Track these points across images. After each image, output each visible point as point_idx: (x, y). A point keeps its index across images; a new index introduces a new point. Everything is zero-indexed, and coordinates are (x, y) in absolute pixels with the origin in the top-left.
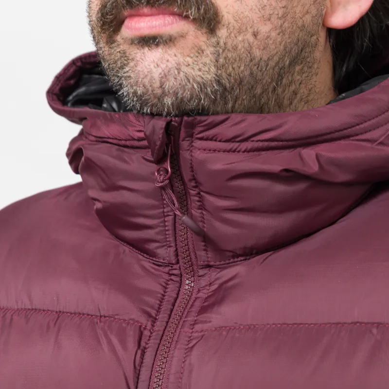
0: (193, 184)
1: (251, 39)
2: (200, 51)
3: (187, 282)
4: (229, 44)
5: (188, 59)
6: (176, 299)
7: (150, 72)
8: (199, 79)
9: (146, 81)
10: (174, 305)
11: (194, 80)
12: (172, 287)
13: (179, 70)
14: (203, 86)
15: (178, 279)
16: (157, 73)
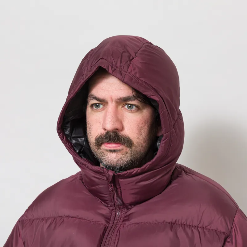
0: (119, 187)
1: (141, 148)
2: (127, 153)
3: (118, 213)
4: (135, 150)
5: (124, 155)
6: (115, 217)
7: (113, 160)
8: (127, 161)
9: (112, 162)
10: (114, 219)
11: (125, 161)
12: (113, 213)
13: (121, 159)
14: (127, 162)
15: (115, 211)
16: (115, 160)
